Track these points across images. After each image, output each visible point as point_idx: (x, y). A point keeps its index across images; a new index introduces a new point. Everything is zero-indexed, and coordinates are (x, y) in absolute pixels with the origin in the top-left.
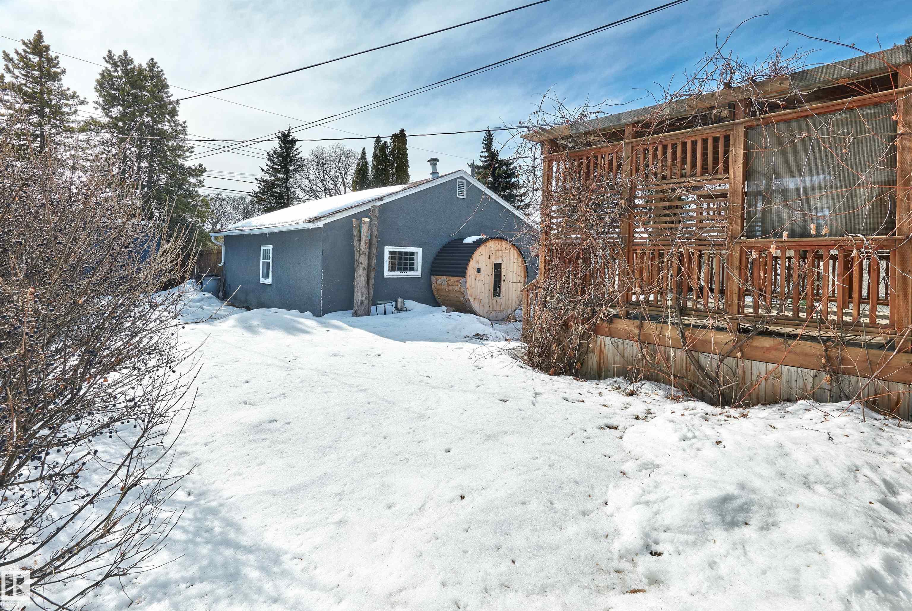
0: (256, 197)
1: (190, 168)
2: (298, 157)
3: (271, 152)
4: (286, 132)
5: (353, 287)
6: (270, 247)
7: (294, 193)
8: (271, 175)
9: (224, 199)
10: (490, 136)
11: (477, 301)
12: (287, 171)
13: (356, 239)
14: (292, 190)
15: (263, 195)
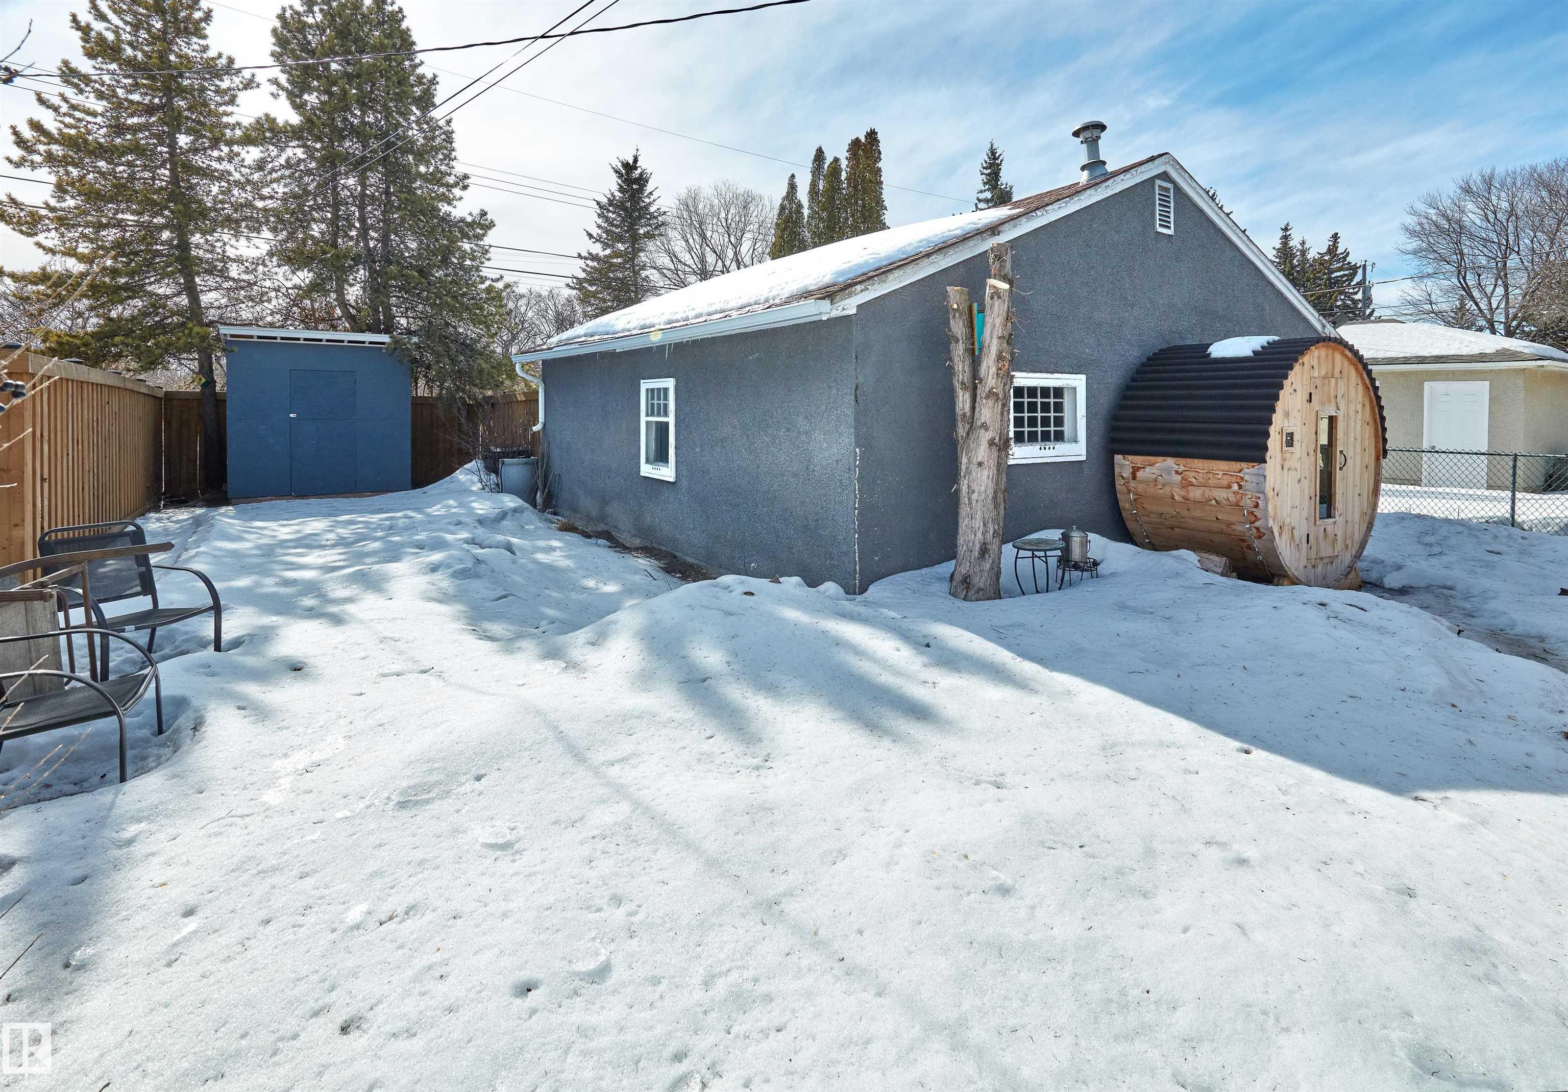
0: (580, 289)
1: (462, 220)
2: (652, 209)
3: (604, 201)
4: (631, 162)
5: (954, 501)
6: (669, 383)
7: (646, 279)
8: (606, 245)
9: (522, 296)
10: (995, 159)
11: (1286, 536)
12: (635, 238)
13: (959, 350)
14: (644, 274)
15: (591, 285)
